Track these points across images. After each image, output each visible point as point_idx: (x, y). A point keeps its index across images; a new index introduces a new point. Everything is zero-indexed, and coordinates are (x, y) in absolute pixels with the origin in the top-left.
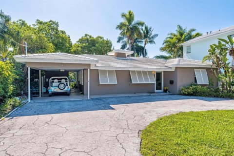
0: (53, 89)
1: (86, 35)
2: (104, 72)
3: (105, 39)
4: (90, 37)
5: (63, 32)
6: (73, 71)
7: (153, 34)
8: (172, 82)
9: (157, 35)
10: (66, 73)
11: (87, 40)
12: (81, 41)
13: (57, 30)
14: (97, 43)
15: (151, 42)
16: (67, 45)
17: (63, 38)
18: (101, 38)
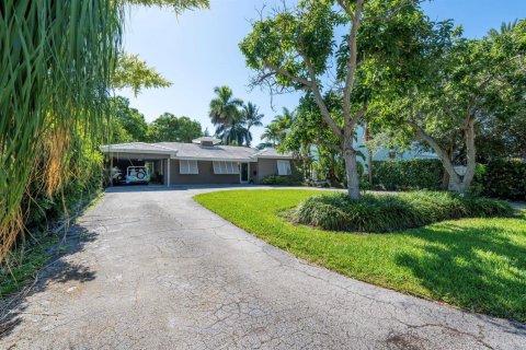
0: (132, 177)
1: (167, 114)
2: (185, 162)
3: (192, 120)
4: (172, 116)
5: (135, 111)
6: (149, 161)
7: (259, 113)
8: (255, 173)
9: (262, 116)
10: (142, 163)
11: (168, 119)
12: (160, 121)
13: (127, 108)
14: (182, 125)
15: (257, 123)
16: (142, 129)
17: (136, 120)
18: (187, 119)
